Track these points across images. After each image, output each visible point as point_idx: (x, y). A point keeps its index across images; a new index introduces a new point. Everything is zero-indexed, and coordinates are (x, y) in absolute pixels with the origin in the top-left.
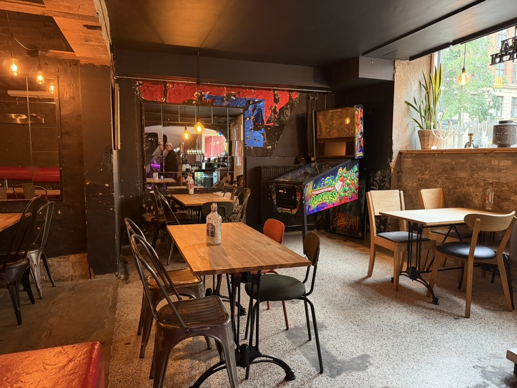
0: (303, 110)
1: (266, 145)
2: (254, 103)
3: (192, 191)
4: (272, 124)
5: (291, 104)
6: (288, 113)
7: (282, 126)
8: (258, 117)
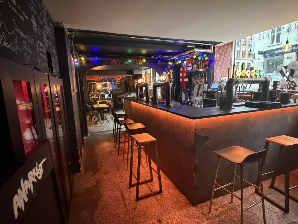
0: (126, 80)
1: (117, 88)
2: (114, 79)
3: (100, 100)
4: (118, 83)
5: (123, 78)
6: (122, 80)
7: (121, 84)
8: (115, 82)
